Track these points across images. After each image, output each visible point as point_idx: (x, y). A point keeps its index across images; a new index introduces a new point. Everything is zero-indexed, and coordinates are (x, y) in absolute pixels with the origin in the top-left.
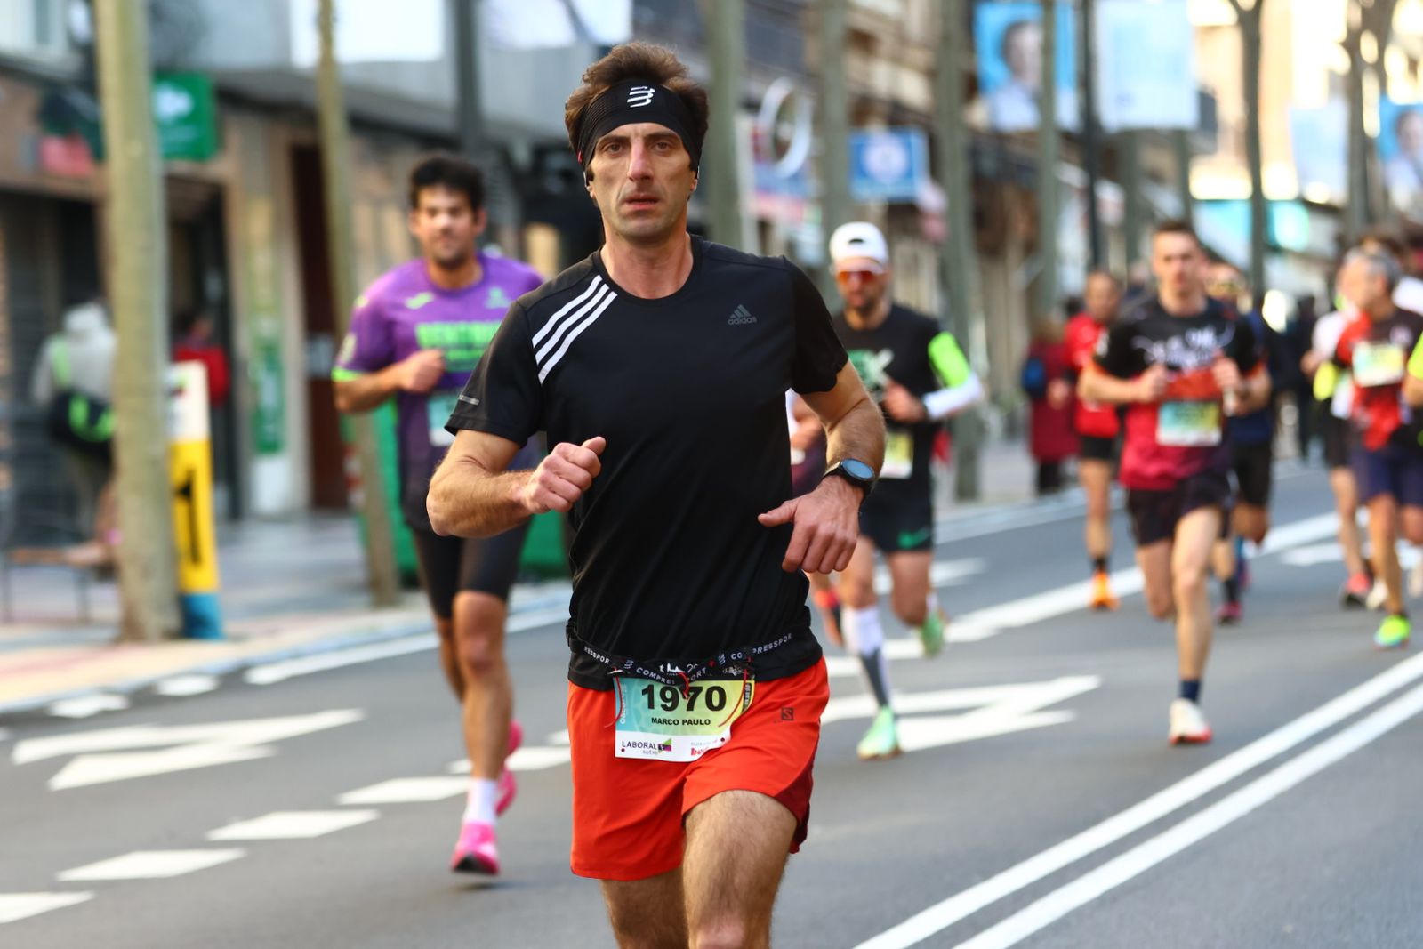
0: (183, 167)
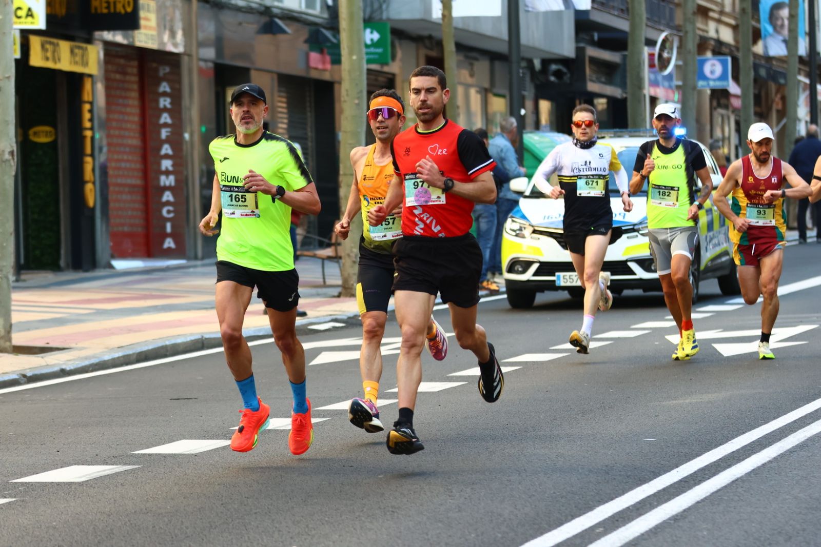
0: (374, 67)
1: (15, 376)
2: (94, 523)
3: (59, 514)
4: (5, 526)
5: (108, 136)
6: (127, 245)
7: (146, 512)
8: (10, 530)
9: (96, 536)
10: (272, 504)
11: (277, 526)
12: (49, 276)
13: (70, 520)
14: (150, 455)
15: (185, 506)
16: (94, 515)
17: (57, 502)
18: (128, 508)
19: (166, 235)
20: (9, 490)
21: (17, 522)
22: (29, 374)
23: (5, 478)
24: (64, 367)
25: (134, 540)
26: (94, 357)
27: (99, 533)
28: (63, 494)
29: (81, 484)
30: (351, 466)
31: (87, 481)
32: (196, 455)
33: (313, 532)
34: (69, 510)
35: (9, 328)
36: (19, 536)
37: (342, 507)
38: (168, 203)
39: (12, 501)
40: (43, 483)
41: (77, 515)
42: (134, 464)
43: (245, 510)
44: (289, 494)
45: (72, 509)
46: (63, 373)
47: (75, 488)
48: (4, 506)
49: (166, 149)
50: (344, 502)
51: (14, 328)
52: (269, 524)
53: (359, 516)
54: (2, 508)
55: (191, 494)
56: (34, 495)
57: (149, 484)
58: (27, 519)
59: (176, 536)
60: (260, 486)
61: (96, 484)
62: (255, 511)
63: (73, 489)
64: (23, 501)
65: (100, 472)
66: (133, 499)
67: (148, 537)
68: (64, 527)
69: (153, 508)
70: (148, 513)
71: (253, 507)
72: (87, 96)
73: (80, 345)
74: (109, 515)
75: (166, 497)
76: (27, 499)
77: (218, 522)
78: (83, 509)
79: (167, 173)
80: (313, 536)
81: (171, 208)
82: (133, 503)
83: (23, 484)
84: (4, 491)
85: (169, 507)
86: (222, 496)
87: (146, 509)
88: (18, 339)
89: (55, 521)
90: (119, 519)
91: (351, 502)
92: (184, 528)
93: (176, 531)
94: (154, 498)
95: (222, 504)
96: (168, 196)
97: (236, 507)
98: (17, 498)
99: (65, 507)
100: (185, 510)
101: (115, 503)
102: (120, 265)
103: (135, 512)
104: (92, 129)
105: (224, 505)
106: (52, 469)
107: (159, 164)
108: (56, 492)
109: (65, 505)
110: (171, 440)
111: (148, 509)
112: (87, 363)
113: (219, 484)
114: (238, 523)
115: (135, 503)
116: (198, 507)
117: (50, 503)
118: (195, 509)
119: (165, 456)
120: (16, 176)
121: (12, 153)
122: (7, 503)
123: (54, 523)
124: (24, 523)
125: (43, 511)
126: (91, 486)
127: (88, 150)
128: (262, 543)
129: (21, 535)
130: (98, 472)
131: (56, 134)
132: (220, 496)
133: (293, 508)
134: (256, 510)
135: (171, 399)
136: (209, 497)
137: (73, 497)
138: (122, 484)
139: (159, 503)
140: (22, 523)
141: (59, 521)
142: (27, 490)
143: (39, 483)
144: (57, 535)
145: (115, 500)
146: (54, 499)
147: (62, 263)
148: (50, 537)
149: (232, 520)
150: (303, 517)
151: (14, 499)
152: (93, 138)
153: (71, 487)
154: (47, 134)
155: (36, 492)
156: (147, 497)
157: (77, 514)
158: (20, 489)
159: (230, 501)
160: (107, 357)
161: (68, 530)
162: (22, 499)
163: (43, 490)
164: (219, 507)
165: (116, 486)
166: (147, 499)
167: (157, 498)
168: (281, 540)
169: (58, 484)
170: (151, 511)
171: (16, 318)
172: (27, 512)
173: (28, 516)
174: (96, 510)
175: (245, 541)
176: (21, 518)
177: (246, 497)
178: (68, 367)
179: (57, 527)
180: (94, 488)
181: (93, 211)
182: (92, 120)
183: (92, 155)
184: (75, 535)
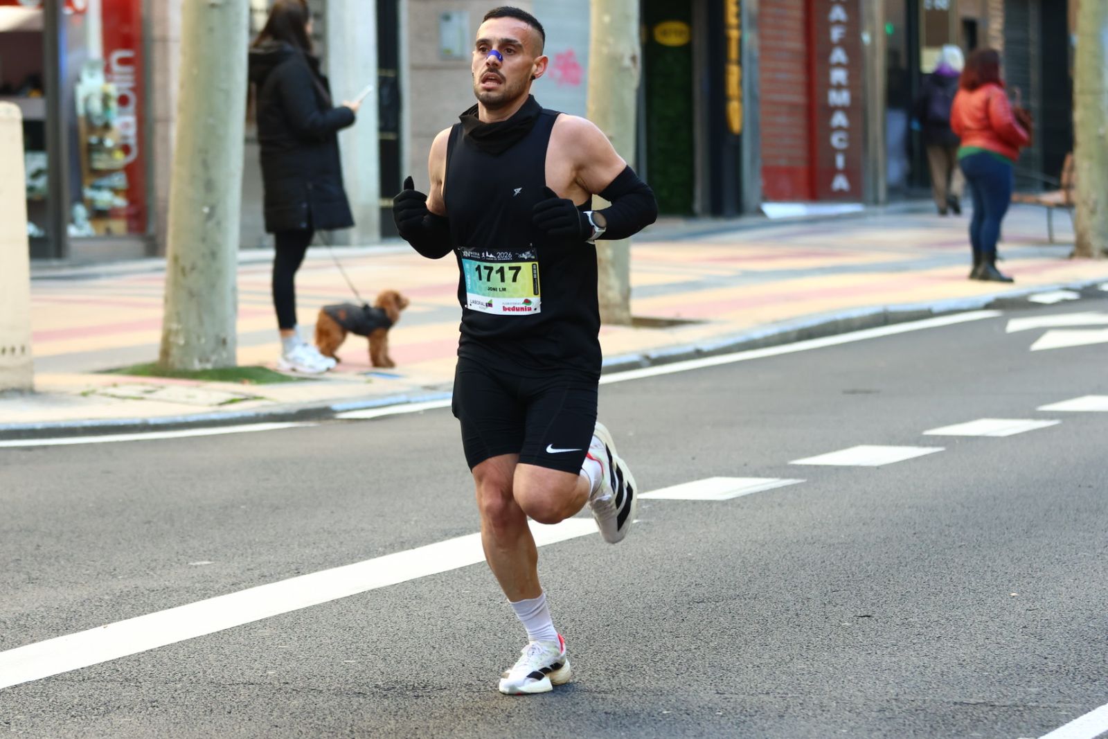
1: (634, 358)
2: (743, 555)
3: (695, 542)
4: (624, 556)
5: (762, 37)
6: (784, 184)
7: (812, 542)
8: (630, 562)
9: (745, 572)
10: (982, 535)
11: (990, 565)
12: (679, 225)
13: (710, 550)
14: (817, 467)
15: (864, 535)
16: (743, 544)
17: (694, 525)
18: (788, 536)
19: (833, 172)
21: (640, 552)
22: (654, 354)
24: (701, 346)
25: (797, 578)
26: (740, 334)
27: (750, 569)
28: (701, 516)
29: (724, 503)
30: (1090, 487)
31: (733, 499)
32: (878, 468)
33: (1039, 574)
34: (709, 537)
35: (627, 293)
36: (643, 570)
37: (1078, 542)
38: (840, 128)
40: (673, 500)
41: (720, 545)
42: (795, 477)
43: (947, 543)
44: (1005, 523)
45: (714, 536)
46: (699, 354)
47: (717, 508)
49: (839, 55)
50: (1081, 534)
51: (634, 294)
52: (978, 562)
53: (1101, 553)
55: (873, 519)
56: (662, 516)
57: (816, 504)
58: (653, 547)
59: (853, 575)
60: (966, 510)
61: (745, 503)
62: (960, 544)
63: (715, 510)
64: (648, 523)
66: (794, 524)
67: (815, 576)
68: (702, 559)
69: (821, 536)
70: (814, 543)
71: (956, 539)
73: (723, 317)
74: (763, 545)
75: (840, 522)
76: (653, 521)
77: (909, 558)
78: (728, 536)
79: (839, 87)
80: (1040, 579)
81: (842, 135)
82: (795, 529)
83: (649, 501)
85: (843, 536)
86: (915, 523)
87: (812, 538)
88: (639, 308)
89: (691, 551)
90: (777, 550)
91: (1091, 535)
92: (864, 565)
93: (853, 568)
94: (822, 524)
95: (915, 534)
96: (839, 119)
97: (933, 537)
98: (642, 519)
99: (704, 533)
100: (864, 540)
101: (770, 530)
102: (774, 210)
103: (797, 542)
104: (739, 27)
105: (917, 535)
106: (685, 481)
107: (827, 76)
108: (691, 512)
109: (704, 530)
110: (845, 445)
111: (814, 538)
112: (730, 341)
113: (910, 507)
114: (937, 559)
115: (798, 529)
116: (882, 537)
117: (684, 526)
118: (878, 540)
119: (837, 469)
120: (638, 91)
121: (633, 59)
123: (690, 554)
124: (649, 553)
125: (674, 537)
127: (733, 53)
128: (970, 587)
129: (646, 569)
130: (749, 487)
131: (691, 34)
132: (912, 523)
133: (1011, 541)
134: (961, 542)
135: (845, 392)
136: (897, 524)
137: (714, 519)
138: (779, 504)
139: (830, 530)
140: (647, 552)
141: (697, 552)
142: (654, 510)
143: (668, 500)
144: (694, 569)
145: (770, 526)
146: (689, 521)
147: (697, 206)
148: (685, 572)
149: (929, 556)
150: (1024, 552)
152: (740, 41)
153: (711, 507)
154: (679, 33)
155: (665, 513)
156: (813, 522)
157: (720, 542)
158: (644, 507)
159: (926, 530)
160: (758, 334)
161: (708, 564)
162: (646, 521)
163: (674, 510)
164: (911, 538)
165: (772, 507)
166: (814, 524)
167: (827, 523)
168: (994, 583)
169: (695, 502)
170: (819, 540)
171: (636, 280)
172: (654, 538)
173: (655, 543)
174: (745, 537)
175: (947, 584)
176: (646, 547)
177: (946, 525)
178: (706, 347)
179: (694, 559)
180: (742, 508)
181: (738, 138)
182: (739, 15)
183: (739, 63)
184: (718, 570)
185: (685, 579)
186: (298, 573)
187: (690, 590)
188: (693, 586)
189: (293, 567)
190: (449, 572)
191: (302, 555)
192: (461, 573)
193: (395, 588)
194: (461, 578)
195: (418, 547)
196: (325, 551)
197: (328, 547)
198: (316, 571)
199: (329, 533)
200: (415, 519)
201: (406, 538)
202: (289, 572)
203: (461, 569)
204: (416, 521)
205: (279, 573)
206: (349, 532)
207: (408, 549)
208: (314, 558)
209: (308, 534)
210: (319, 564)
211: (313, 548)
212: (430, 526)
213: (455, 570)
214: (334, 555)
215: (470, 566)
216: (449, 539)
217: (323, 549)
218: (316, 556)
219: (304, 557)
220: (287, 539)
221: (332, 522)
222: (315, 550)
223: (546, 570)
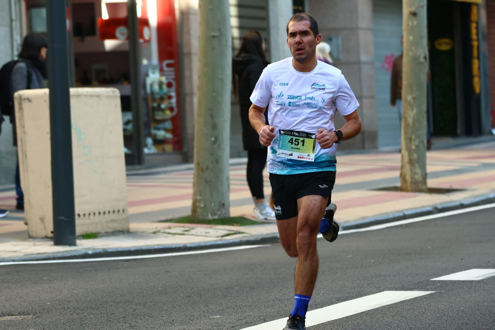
1: (430, 209)
2: (489, 308)
3: (465, 302)
4: (429, 310)
5: (489, 45)
8: (432, 312)
9: (491, 317)
12: (449, 141)
13: (473, 306)
16: (489, 303)
17: (464, 293)
20: (430, 286)
21: (437, 307)
22: (440, 207)
23: (427, 278)
24: (463, 202)
26: (483, 195)
28: (467, 289)
29: (479, 282)
31: (483, 280)
34: (472, 299)
35: (425, 176)
36: (439, 317)
39: (433, 293)
40: (453, 281)
41: (477, 303)
45: (474, 299)
46: (462, 206)
47: (475, 284)
48: (428, 296)
51: (428, 176)
54: (426, 298)
56: (447, 289)
58: (443, 305)
61: (489, 282)
63: (474, 285)
64: (440, 293)
65: (492, 273)
68: (469, 310)
72: (474, 17)
73: (474, 187)
76: (443, 291)
78: (481, 298)
83: (439, 281)
84: (427, 286)
88: (431, 183)
98: (436, 290)
99: (469, 297)
104: (478, 40)
106: (458, 271)
108: (462, 287)
109: (469, 296)
112: (478, 199)
117: (458, 294)
121: (425, 58)
122: (429, 294)
123: (462, 308)
124: (442, 308)
125: (454, 300)
126: (486, 283)
127: (475, 53)
129: (440, 316)
130: (490, 274)
137: (474, 290)
140: (440, 307)
141: (466, 307)
142: (442, 286)
143: (450, 281)
144: (464, 316)
146: (461, 291)
147: (459, 131)
148: (460, 317)
151: (434, 292)
152: (478, 47)
153: (472, 284)
154: (447, 44)
155: (449, 287)
158: (438, 284)
161: (472, 313)
162: (439, 291)
163: (453, 286)
169: (464, 282)
171: (430, 169)
172: (443, 300)
173: (444, 303)
174: (490, 299)
176: (439, 305)
178: (466, 202)
179: (464, 310)
180: (488, 284)
181: (479, 96)
182: (477, 34)
183: (478, 58)
184: (477, 316)
185: (460, 321)
186: (265, 321)
187: (463, 326)
188: (465, 324)
189: (262, 318)
190: (341, 319)
191: (266, 312)
192: (347, 320)
193: (314, 328)
194: (347, 322)
195: (324, 307)
196: (278, 309)
197: (279, 308)
198: (274, 320)
199: (280, 300)
200: (322, 292)
201: (318, 302)
202: (260, 320)
203: (347, 317)
204: (323, 294)
205: (255, 321)
206: (289, 300)
207: (319, 308)
208: (272, 313)
209: (269, 301)
210: (275, 316)
211: (272, 308)
212: (330, 296)
213: (343, 318)
214: (282, 312)
215: (351, 316)
216: (340, 302)
217: (277, 309)
218: (273, 312)
219: (267, 313)
220: (259, 304)
221: (281, 295)
222: (273, 309)
223: (389, 317)
